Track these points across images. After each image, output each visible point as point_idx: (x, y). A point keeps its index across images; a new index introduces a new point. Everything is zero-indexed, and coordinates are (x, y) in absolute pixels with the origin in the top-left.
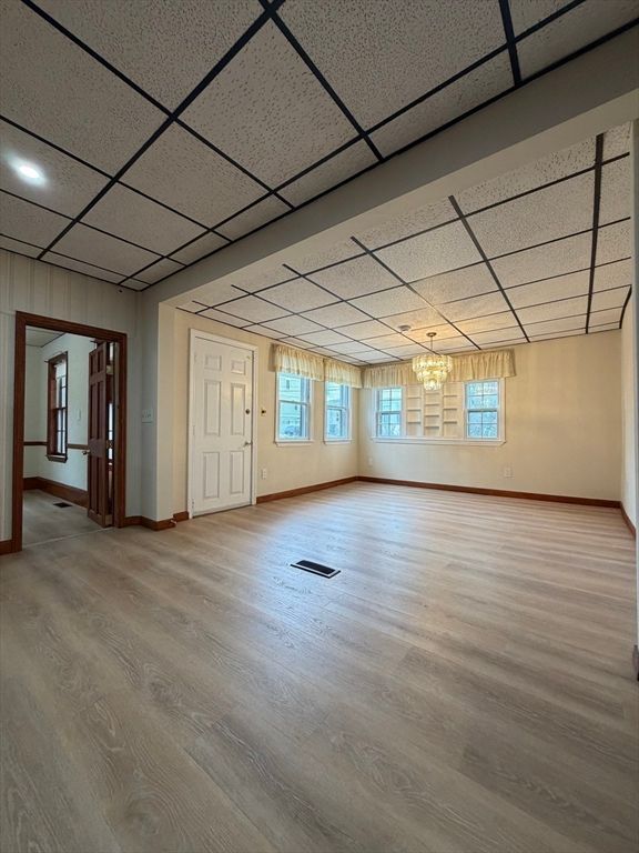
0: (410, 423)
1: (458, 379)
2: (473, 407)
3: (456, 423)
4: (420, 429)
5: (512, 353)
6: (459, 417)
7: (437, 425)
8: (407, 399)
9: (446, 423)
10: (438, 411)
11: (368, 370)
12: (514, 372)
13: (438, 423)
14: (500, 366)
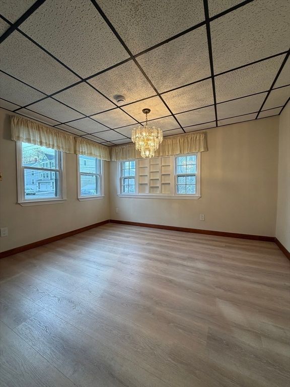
0: (141, 184)
1: (170, 153)
2: (180, 173)
3: (169, 184)
4: (147, 188)
5: (206, 134)
6: (171, 180)
7: (158, 185)
8: (140, 168)
9: (163, 184)
10: (158, 176)
11: (114, 148)
12: (207, 149)
13: (159, 185)
14: (198, 143)
